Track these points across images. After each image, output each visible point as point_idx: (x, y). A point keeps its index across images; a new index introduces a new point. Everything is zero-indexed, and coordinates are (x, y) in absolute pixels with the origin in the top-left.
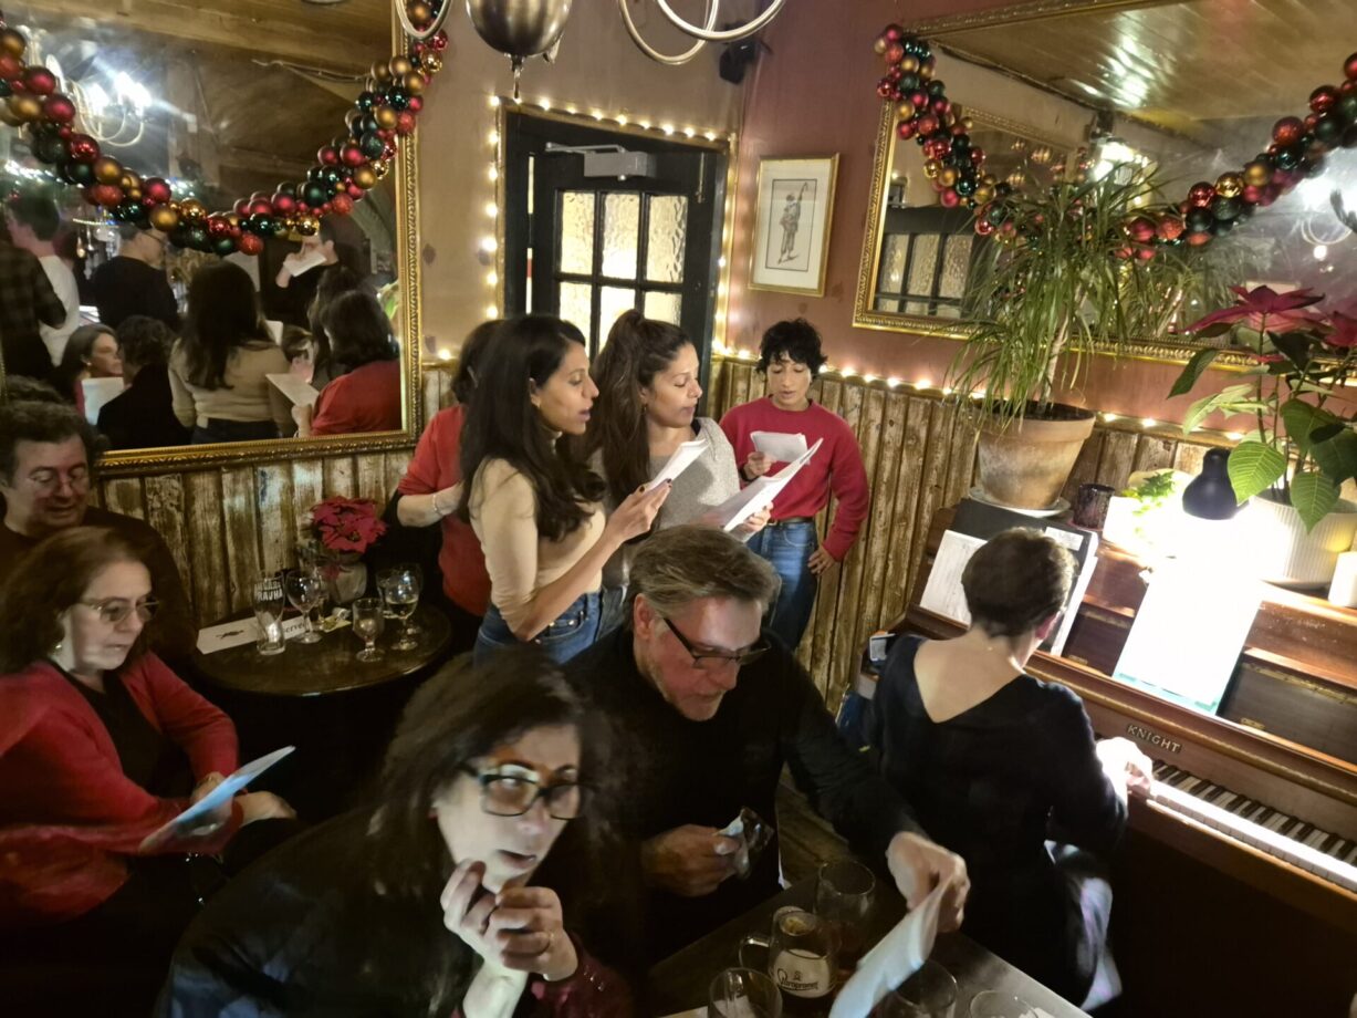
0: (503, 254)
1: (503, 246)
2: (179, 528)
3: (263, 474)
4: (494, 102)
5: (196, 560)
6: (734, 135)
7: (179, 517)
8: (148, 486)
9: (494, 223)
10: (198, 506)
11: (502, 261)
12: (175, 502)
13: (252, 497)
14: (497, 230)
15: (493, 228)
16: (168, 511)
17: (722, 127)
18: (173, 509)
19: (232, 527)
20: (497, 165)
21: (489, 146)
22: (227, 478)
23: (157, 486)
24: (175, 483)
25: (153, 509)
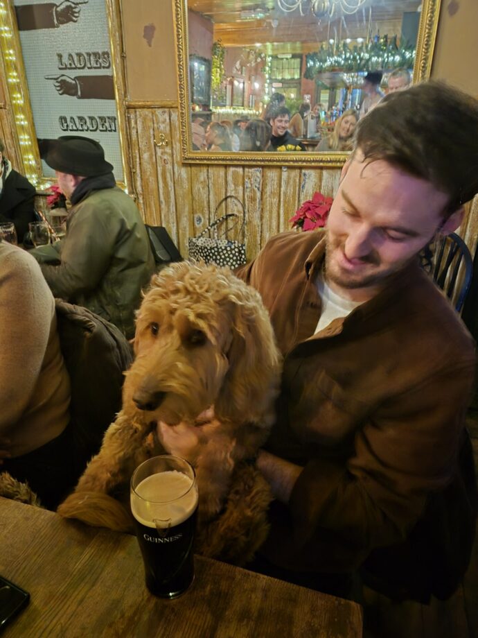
2: (258, 200)
3: (305, 175)
5: (264, 220)
7: (258, 194)
8: (246, 174)
10: (268, 189)
12: (257, 185)
13: (297, 188)
16: (254, 190)
18: (256, 189)
19: (284, 205)
22: (285, 174)
23: (250, 174)
24: (258, 174)
25: (247, 188)
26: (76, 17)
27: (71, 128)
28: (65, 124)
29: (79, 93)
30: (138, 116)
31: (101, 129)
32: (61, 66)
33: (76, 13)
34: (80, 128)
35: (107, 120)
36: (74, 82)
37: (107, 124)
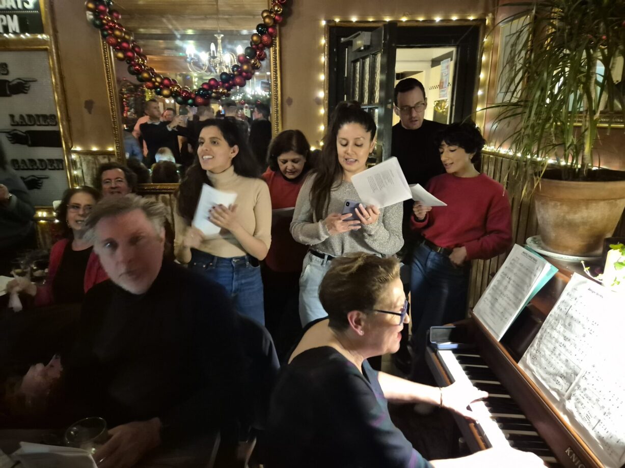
0: (327, 99)
1: (327, 95)
4: (323, 23)
6: (490, 15)
9: (323, 84)
11: (326, 102)
14: (324, 87)
15: (323, 86)
17: (481, 12)
20: (325, 54)
21: (321, 46)
26: (26, 90)
27: (22, 168)
28: (17, 165)
29: (30, 142)
30: (83, 160)
31: (50, 168)
32: (13, 123)
33: (26, 87)
34: (31, 168)
35: (55, 162)
36: (24, 135)
37: (55, 165)
